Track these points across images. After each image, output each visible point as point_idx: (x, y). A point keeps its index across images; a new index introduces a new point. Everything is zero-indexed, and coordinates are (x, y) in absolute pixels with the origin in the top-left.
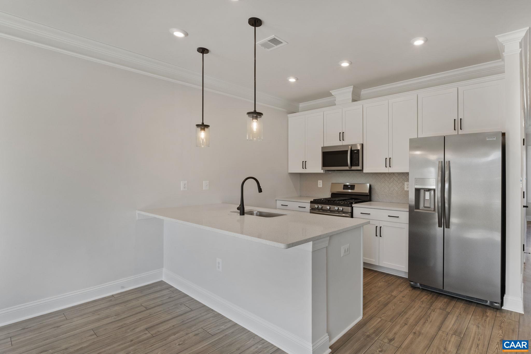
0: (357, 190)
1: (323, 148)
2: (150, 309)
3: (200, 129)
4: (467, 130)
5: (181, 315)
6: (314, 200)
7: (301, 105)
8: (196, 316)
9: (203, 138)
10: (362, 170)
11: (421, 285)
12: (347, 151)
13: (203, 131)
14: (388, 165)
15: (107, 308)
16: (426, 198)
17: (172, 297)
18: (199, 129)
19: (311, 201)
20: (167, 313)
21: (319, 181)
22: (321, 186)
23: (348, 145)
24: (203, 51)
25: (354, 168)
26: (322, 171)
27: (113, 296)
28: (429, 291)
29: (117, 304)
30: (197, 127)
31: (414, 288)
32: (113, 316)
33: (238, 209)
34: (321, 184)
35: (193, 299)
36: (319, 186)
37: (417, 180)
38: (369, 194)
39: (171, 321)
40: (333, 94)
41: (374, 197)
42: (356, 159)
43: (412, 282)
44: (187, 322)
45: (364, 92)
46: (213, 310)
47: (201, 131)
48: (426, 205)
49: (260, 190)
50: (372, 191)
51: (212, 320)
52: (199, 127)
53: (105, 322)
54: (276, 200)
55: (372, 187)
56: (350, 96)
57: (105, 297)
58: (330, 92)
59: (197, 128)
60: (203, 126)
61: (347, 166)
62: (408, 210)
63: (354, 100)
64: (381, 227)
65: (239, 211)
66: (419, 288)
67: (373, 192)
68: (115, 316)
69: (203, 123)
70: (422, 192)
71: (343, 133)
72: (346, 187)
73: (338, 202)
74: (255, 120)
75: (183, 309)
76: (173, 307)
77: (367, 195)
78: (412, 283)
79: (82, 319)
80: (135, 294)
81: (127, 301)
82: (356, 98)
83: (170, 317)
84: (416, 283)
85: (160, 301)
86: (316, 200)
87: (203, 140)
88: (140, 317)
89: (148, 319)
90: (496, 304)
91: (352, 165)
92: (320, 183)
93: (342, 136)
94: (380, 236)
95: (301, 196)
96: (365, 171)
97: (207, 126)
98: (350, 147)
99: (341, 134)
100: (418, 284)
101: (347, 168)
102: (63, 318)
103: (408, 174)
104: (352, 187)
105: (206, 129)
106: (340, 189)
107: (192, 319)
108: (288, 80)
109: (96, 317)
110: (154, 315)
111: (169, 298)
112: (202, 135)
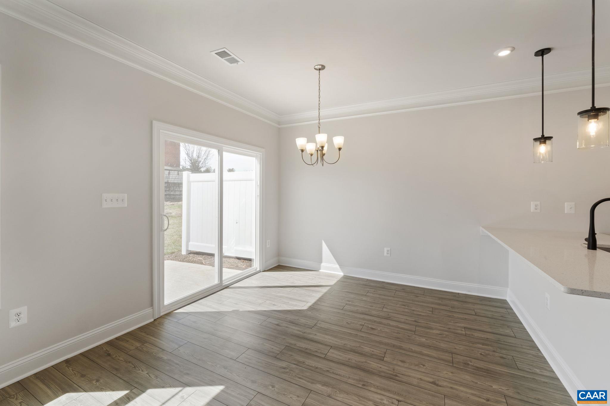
2: (478, 316)
3: (539, 143)
5: (501, 335)
8: (516, 344)
9: (544, 153)
13: (543, 145)
15: (450, 300)
17: (505, 317)
20: (490, 327)
24: (542, 53)
27: (459, 293)
29: (457, 301)
30: (535, 141)
32: (450, 307)
35: (525, 329)
39: (488, 334)
44: (502, 343)
46: (539, 350)
47: (540, 144)
51: (530, 357)
52: (538, 141)
53: (442, 307)
57: (453, 292)
59: (535, 143)
60: (543, 139)
68: (451, 307)
69: (543, 135)
75: (508, 331)
76: (499, 325)
79: (432, 299)
80: (476, 300)
81: (466, 302)
83: (490, 330)
85: (491, 315)
87: (543, 155)
88: (466, 317)
89: (471, 322)
97: (550, 138)
102: (422, 293)
105: (547, 142)
107: (509, 344)
109: (440, 302)
110: (478, 322)
111: (501, 316)
112: (543, 149)
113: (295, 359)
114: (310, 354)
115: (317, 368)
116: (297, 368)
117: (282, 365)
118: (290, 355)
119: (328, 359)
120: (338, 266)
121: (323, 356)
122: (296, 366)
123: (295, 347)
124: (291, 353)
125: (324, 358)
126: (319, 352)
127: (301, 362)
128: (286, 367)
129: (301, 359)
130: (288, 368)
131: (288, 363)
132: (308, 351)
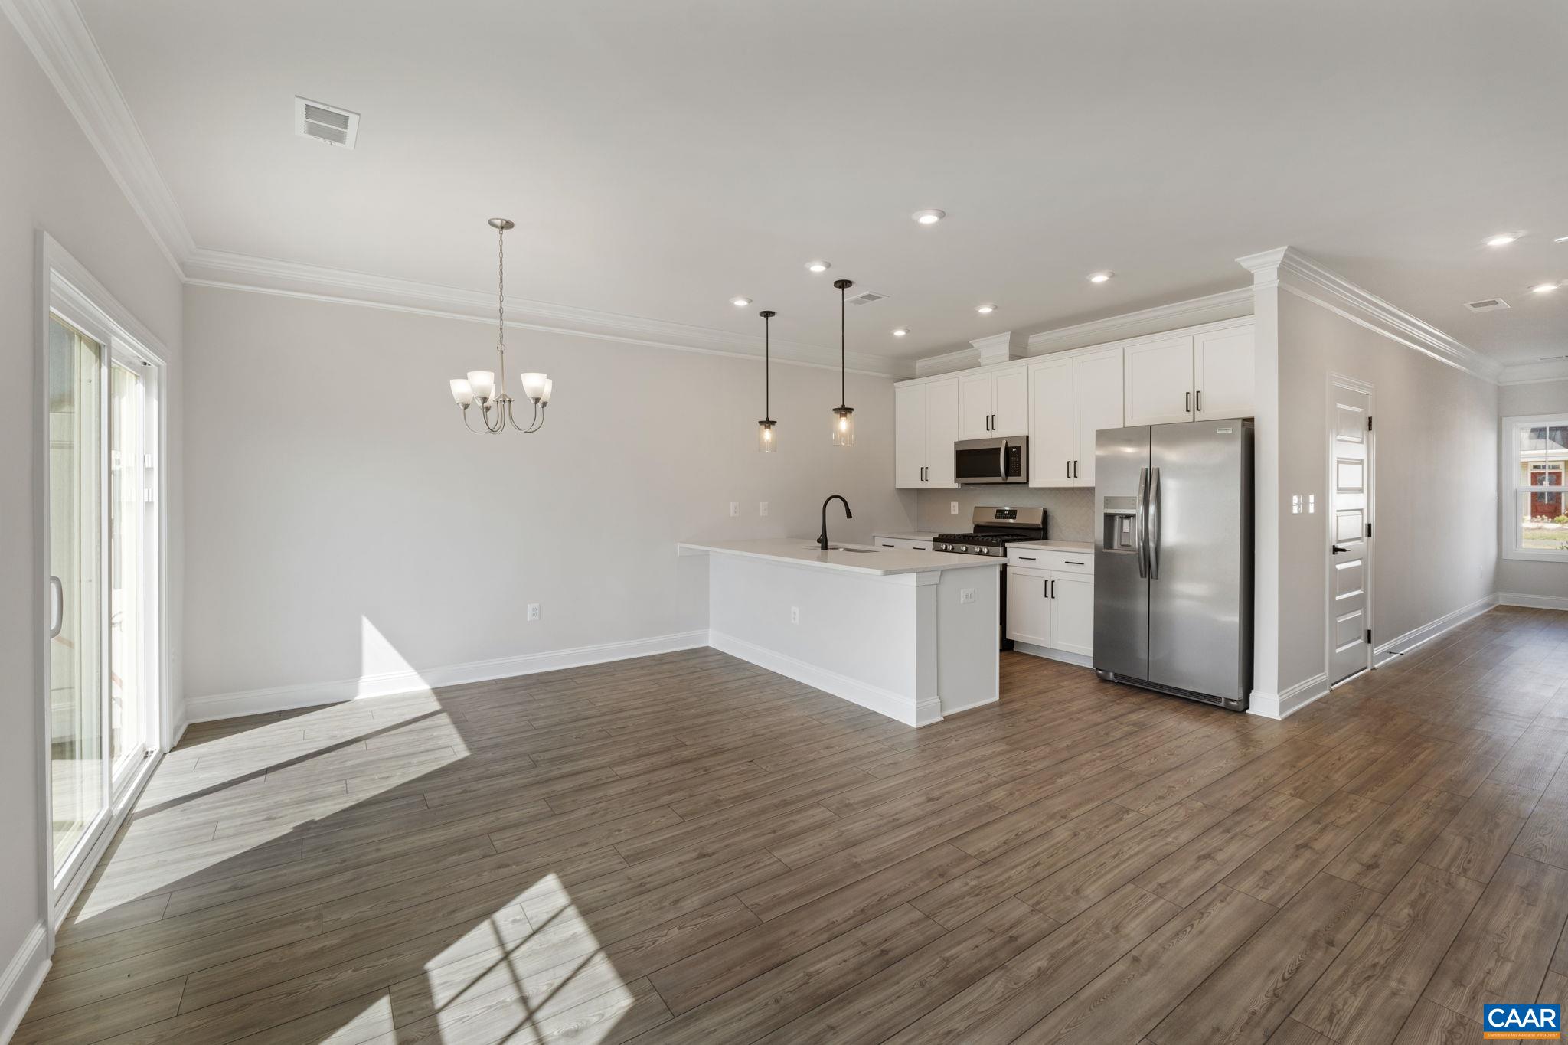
0: (1020, 520)
1: (956, 444)
4: (1208, 413)
6: (940, 536)
7: (920, 365)
9: (768, 440)
10: (1027, 482)
11: (1116, 675)
12: (999, 449)
13: (767, 429)
14: (1072, 474)
16: (1124, 531)
18: (763, 427)
19: (934, 539)
21: (953, 504)
22: (956, 513)
23: (1001, 439)
24: (767, 314)
25: (1011, 479)
26: (956, 486)
28: (1128, 685)
30: (759, 424)
31: (1104, 680)
33: (819, 541)
34: (957, 508)
36: (953, 513)
37: (1108, 501)
38: (1041, 527)
40: (974, 345)
41: (1053, 531)
42: (1016, 464)
43: (1100, 670)
45: (1034, 340)
47: (764, 429)
48: (1124, 542)
49: (849, 515)
50: (1049, 520)
52: (763, 424)
54: (874, 537)
55: (1049, 514)
56: (1005, 350)
58: (970, 342)
60: (768, 423)
61: (999, 475)
62: (1093, 551)
63: (1014, 357)
64: (1053, 582)
65: (820, 545)
66: (1113, 681)
67: (1051, 523)
69: (768, 418)
70: (1117, 519)
71: (993, 416)
72: (1000, 513)
73: (980, 539)
74: (843, 419)
77: (1039, 529)
78: (1100, 672)
82: (1018, 352)
84: (1107, 672)
86: (943, 536)
87: (767, 442)
90: (1232, 703)
91: (1007, 474)
92: (954, 506)
93: (991, 422)
94: (1053, 597)
95: (919, 532)
96: (1031, 485)
97: (774, 423)
98: (1005, 442)
99: (990, 419)
100: (1111, 674)
101: (998, 479)
103: (1094, 488)
104: (1012, 514)
105: (772, 427)
106: (991, 518)
108: (892, 334)
112: (767, 435)
120: (413, 670)
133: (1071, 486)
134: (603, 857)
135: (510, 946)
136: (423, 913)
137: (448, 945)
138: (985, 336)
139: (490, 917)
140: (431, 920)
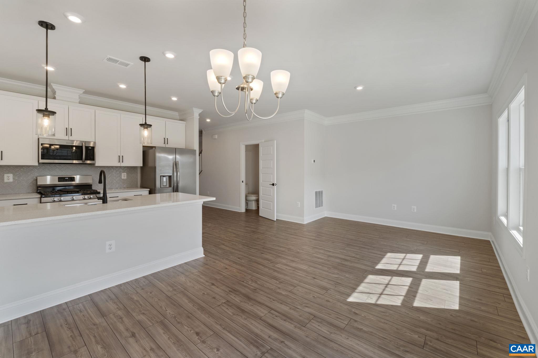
9: (47, 126)
10: (95, 164)
12: (82, 147)
13: (46, 118)
14: (121, 160)
16: (164, 181)
21: (6, 175)
25: (88, 162)
36: (6, 181)
40: (54, 87)
42: (91, 154)
48: (164, 185)
58: (51, 84)
60: (46, 112)
70: (162, 177)
71: (71, 129)
72: (62, 179)
87: (46, 129)
91: (86, 159)
92: (9, 177)
93: (69, 131)
98: (84, 143)
104: (72, 179)
113: (297, 312)
114: (284, 315)
115: (281, 303)
116: (296, 305)
117: (308, 309)
118: (301, 317)
119: (269, 309)
121: (272, 311)
122: (297, 307)
123: (296, 324)
124: (301, 318)
125: (272, 309)
126: (274, 315)
127: (292, 309)
128: (305, 307)
129: (292, 311)
130: (304, 306)
131: (304, 310)
132: (284, 318)
133: (120, 166)
134: (331, 295)
135: (378, 295)
136: (391, 318)
137: (392, 306)
138: (70, 87)
139: (376, 304)
140: (391, 315)
